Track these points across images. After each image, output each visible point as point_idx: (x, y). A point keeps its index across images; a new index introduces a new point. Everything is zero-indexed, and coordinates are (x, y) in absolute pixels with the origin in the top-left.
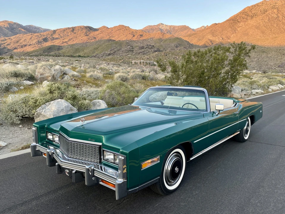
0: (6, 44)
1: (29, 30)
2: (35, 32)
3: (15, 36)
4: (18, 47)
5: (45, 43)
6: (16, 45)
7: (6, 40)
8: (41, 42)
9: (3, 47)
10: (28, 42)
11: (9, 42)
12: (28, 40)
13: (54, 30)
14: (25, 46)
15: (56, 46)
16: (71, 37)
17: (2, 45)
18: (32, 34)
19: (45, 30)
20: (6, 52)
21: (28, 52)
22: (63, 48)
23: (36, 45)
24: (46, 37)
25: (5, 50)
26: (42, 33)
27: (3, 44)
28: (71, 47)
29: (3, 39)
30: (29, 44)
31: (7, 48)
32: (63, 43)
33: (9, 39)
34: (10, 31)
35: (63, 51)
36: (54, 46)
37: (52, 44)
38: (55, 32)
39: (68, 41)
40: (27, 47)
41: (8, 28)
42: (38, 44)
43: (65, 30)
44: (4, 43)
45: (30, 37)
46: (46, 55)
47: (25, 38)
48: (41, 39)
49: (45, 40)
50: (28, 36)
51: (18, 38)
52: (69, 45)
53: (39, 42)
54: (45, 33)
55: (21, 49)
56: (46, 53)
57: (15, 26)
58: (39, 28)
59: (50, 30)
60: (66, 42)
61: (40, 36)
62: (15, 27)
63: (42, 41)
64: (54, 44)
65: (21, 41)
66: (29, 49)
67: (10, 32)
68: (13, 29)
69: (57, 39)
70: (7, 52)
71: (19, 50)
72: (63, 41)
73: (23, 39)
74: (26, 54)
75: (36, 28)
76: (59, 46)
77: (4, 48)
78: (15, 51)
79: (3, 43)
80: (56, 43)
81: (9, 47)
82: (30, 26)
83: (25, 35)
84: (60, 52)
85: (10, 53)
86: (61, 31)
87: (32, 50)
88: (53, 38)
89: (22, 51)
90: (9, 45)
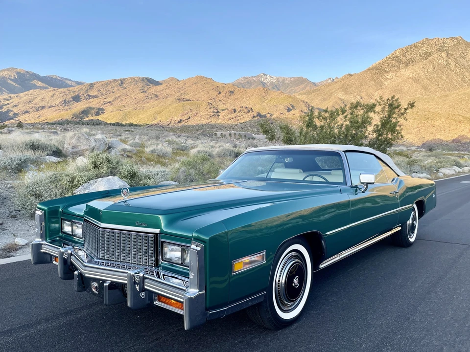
0: (12, 104)
2: (59, 87)
3: (26, 92)
4: (31, 110)
5: (76, 104)
6: (27, 107)
7: (11, 98)
8: (69, 102)
9: (6, 110)
10: (48, 102)
11: (17, 102)
12: (47, 99)
13: (91, 84)
14: (43, 107)
15: (94, 108)
16: (119, 95)
17: (5, 107)
18: (54, 90)
20: (11, 117)
21: (46, 118)
22: (104, 111)
23: (61, 107)
24: (77, 93)
25: (9, 114)
26: (71, 89)
27: (6, 105)
28: (117, 110)
29: (6, 97)
30: (49, 105)
31: (13, 111)
32: (105, 104)
33: (17, 96)
34: (19, 84)
35: (104, 116)
36: (90, 108)
37: (87, 105)
38: (92, 86)
39: (114, 101)
40: (46, 110)
41: (14, 80)
42: (64, 105)
43: (108, 83)
44: (8, 104)
45: (50, 94)
46: (76, 122)
47: (43, 96)
48: (68, 98)
49: (77, 99)
50: (48, 93)
51: (32, 95)
52: (115, 107)
53: (66, 103)
54: (76, 89)
55: (36, 113)
56: (77, 120)
57: (27, 77)
59: (84, 83)
60: (110, 102)
61: (67, 93)
63: (71, 101)
64: (91, 105)
65: (37, 100)
66: (48, 113)
67: (19, 87)
68: (24, 81)
69: (95, 97)
71: (32, 115)
72: (105, 100)
73: (40, 98)
75: (61, 80)
76: (99, 109)
77: (9, 111)
78: (26, 116)
80: (93, 103)
81: (15, 110)
82: (52, 77)
83: (43, 92)
84: (99, 117)
85: (17, 119)
86: (102, 85)
87: (54, 114)
88: (89, 96)
89: (38, 115)
90: (16, 106)
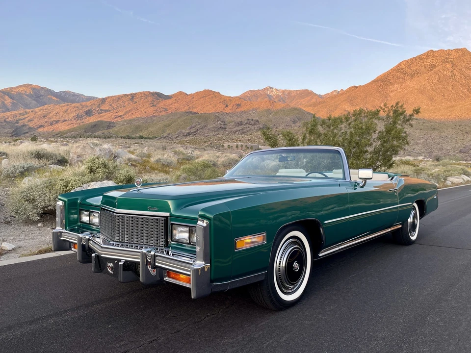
0: (27, 119)
1: (65, 98)
2: (73, 102)
3: (41, 107)
4: (46, 124)
5: (88, 118)
6: (42, 122)
7: (26, 113)
8: (82, 116)
9: (22, 124)
10: (62, 117)
11: (32, 117)
12: (61, 114)
13: (103, 99)
14: (57, 122)
15: (106, 122)
16: (130, 109)
17: (21, 121)
18: (68, 105)
19: (90, 99)
20: (26, 131)
21: (60, 132)
22: (116, 125)
23: (74, 121)
24: (89, 108)
25: (24, 128)
26: (84, 103)
27: (21, 120)
28: (128, 124)
29: (22, 112)
30: (63, 119)
31: (28, 125)
32: (116, 118)
33: (32, 111)
34: (34, 100)
35: (115, 129)
36: (101, 122)
37: (99, 119)
38: (103, 100)
39: (124, 115)
40: (60, 124)
41: (30, 96)
42: (77, 119)
43: (119, 98)
44: (24, 119)
45: (64, 109)
46: (88, 135)
47: (57, 111)
48: (81, 112)
49: (89, 113)
50: (61, 108)
51: (47, 110)
52: (125, 121)
53: (79, 117)
54: (88, 103)
55: (50, 127)
56: (89, 134)
57: (42, 92)
58: (79, 96)
59: (97, 98)
60: (120, 116)
61: (80, 108)
62: (42, 94)
63: (84, 116)
64: (102, 119)
65: (51, 115)
66: (62, 127)
67: (35, 102)
68: (39, 97)
69: (106, 111)
70: (28, 132)
71: (46, 129)
72: (116, 114)
73: (54, 113)
74: (57, 134)
75: (74, 95)
76: (110, 123)
77: (24, 125)
78: (41, 130)
79: (21, 117)
80: (105, 117)
81: (31, 125)
82: (66, 93)
83: (57, 107)
84: (111, 131)
85: (32, 133)
86: (114, 100)
87: (68, 128)
88: (101, 110)
89: (52, 130)
90: (31, 121)
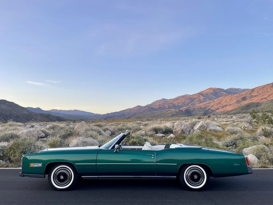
0: (211, 106)
1: (230, 92)
2: (234, 94)
3: (217, 99)
4: (220, 108)
5: (244, 102)
6: (218, 106)
7: (210, 103)
8: (240, 101)
9: (208, 109)
10: (229, 103)
11: (213, 105)
12: (228, 101)
13: (253, 89)
14: (226, 106)
15: (255, 103)
16: (271, 93)
17: (207, 107)
18: (232, 96)
19: (244, 90)
20: (210, 112)
21: (227, 112)
22: (262, 104)
23: (236, 104)
24: (244, 96)
25: (209, 111)
26: (241, 94)
27: (208, 106)
28: (270, 103)
29: (208, 102)
30: (229, 104)
31: (211, 109)
32: (262, 99)
33: (213, 102)
34: (214, 95)
35: (262, 107)
36: (252, 103)
37: (251, 102)
38: (253, 90)
39: (268, 97)
40: (227, 107)
41: (212, 94)
42: (237, 103)
43: (263, 87)
44: (209, 106)
45: (230, 98)
46: (244, 112)
47: (226, 100)
48: (240, 99)
49: (244, 99)
51: (220, 100)
52: (268, 101)
53: (238, 102)
54: (244, 93)
55: (222, 109)
56: (244, 111)
57: (218, 91)
58: (238, 89)
59: (249, 89)
60: (265, 98)
61: (239, 96)
62: (218, 92)
63: (241, 100)
64: (253, 101)
65: (223, 102)
66: (229, 108)
67: (214, 97)
68: (216, 94)
69: (255, 96)
70: (211, 113)
71: (220, 110)
72: (262, 97)
73: (224, 101)
74: (226, 113)
75: (235, 89)
76: (258, 103)
77: (209, 109)
78: (217, 111)
79: (208, 105)
80: (255, 100)
81: (213, 108)
82: (230, 89)
83: (226, 97)
84: (258, 108)
85: (213, 113)
86: (260, 89)
87: (232, 109)
88: (252, 96)
89: (223, 110)
90: (213, 106)
